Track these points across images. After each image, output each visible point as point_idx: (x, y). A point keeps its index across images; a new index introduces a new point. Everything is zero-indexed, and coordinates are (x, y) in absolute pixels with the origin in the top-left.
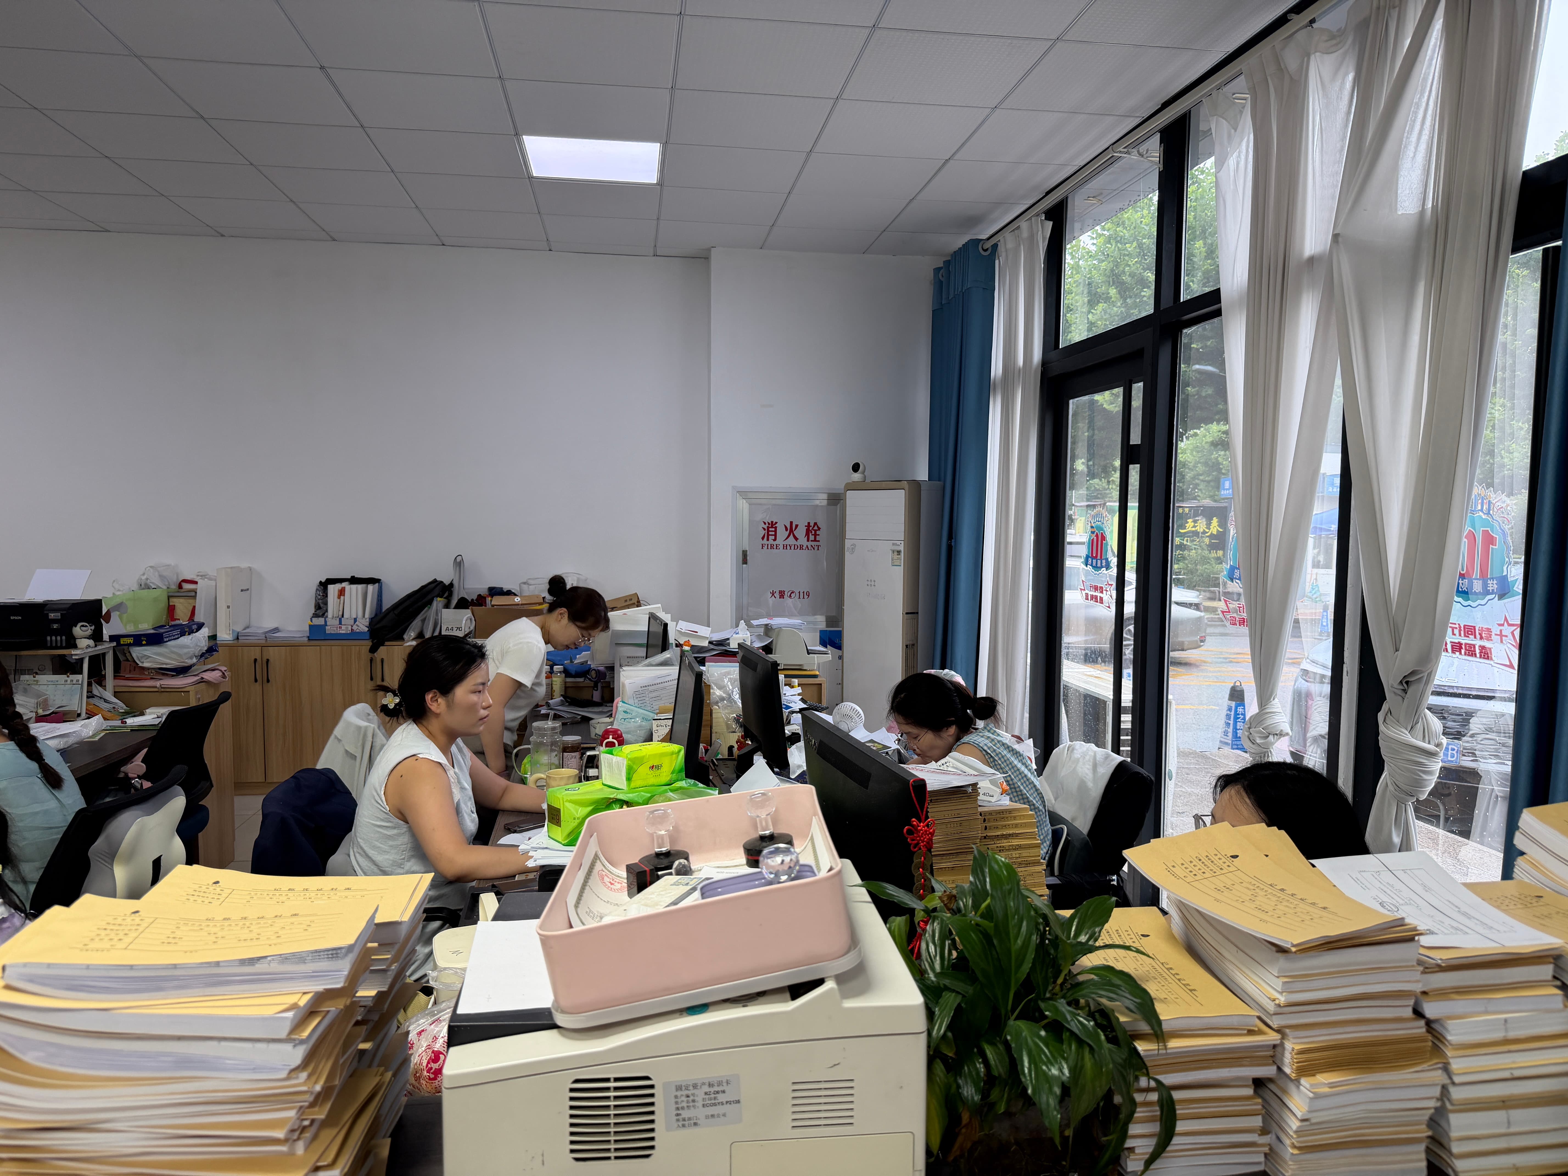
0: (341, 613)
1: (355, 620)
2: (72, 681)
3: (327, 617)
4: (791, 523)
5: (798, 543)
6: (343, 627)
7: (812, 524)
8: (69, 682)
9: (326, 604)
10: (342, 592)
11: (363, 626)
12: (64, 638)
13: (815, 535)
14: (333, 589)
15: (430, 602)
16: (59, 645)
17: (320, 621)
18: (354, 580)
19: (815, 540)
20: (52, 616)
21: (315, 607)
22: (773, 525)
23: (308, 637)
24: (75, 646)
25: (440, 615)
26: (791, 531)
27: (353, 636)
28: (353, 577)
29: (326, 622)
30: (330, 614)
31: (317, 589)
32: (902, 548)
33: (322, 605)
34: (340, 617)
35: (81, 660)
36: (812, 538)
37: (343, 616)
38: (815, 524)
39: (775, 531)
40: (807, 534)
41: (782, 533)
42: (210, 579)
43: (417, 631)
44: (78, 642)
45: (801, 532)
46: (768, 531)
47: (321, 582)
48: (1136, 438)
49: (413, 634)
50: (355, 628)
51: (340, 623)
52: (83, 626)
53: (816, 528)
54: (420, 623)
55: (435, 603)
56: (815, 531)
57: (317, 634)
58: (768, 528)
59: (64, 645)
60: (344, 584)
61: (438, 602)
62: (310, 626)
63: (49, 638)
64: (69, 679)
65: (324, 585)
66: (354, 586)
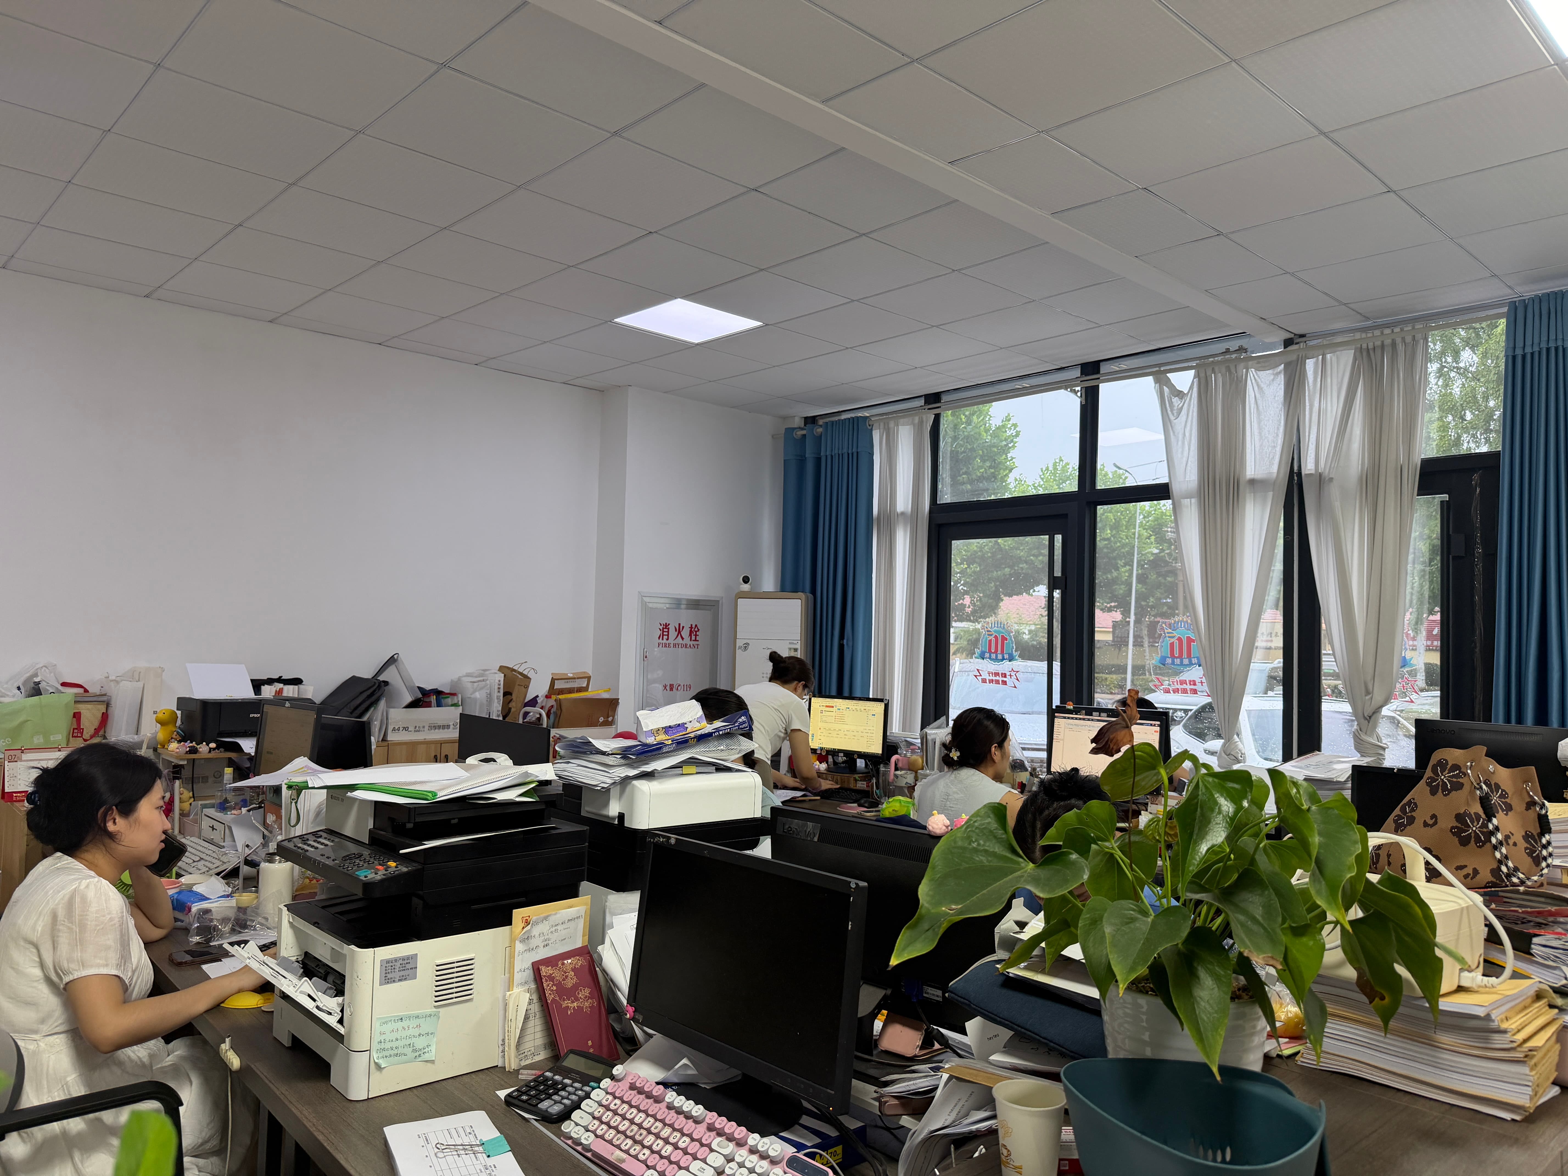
4: (679, 624)
5: (684, 642)
7: (694, 626)
10: (279, 694)
13: (696, 635)
15: (376, 702)
18: (284, 681)
19: (696, 640)
22: (666, 626)
25: (386, 714)
26: (679, 632)
28: (281, 677)
36: (693, 638)
38: (696, 626)
39: (668, 632)
40: (690, 635)
41: (673, 634)
45: (685, 633)
46: (663, 632)
53: (696, 629)
55: (381, 703)
56: (696, 632)
58: (663, 628)
61: (383, 702)
66: (289, 687)
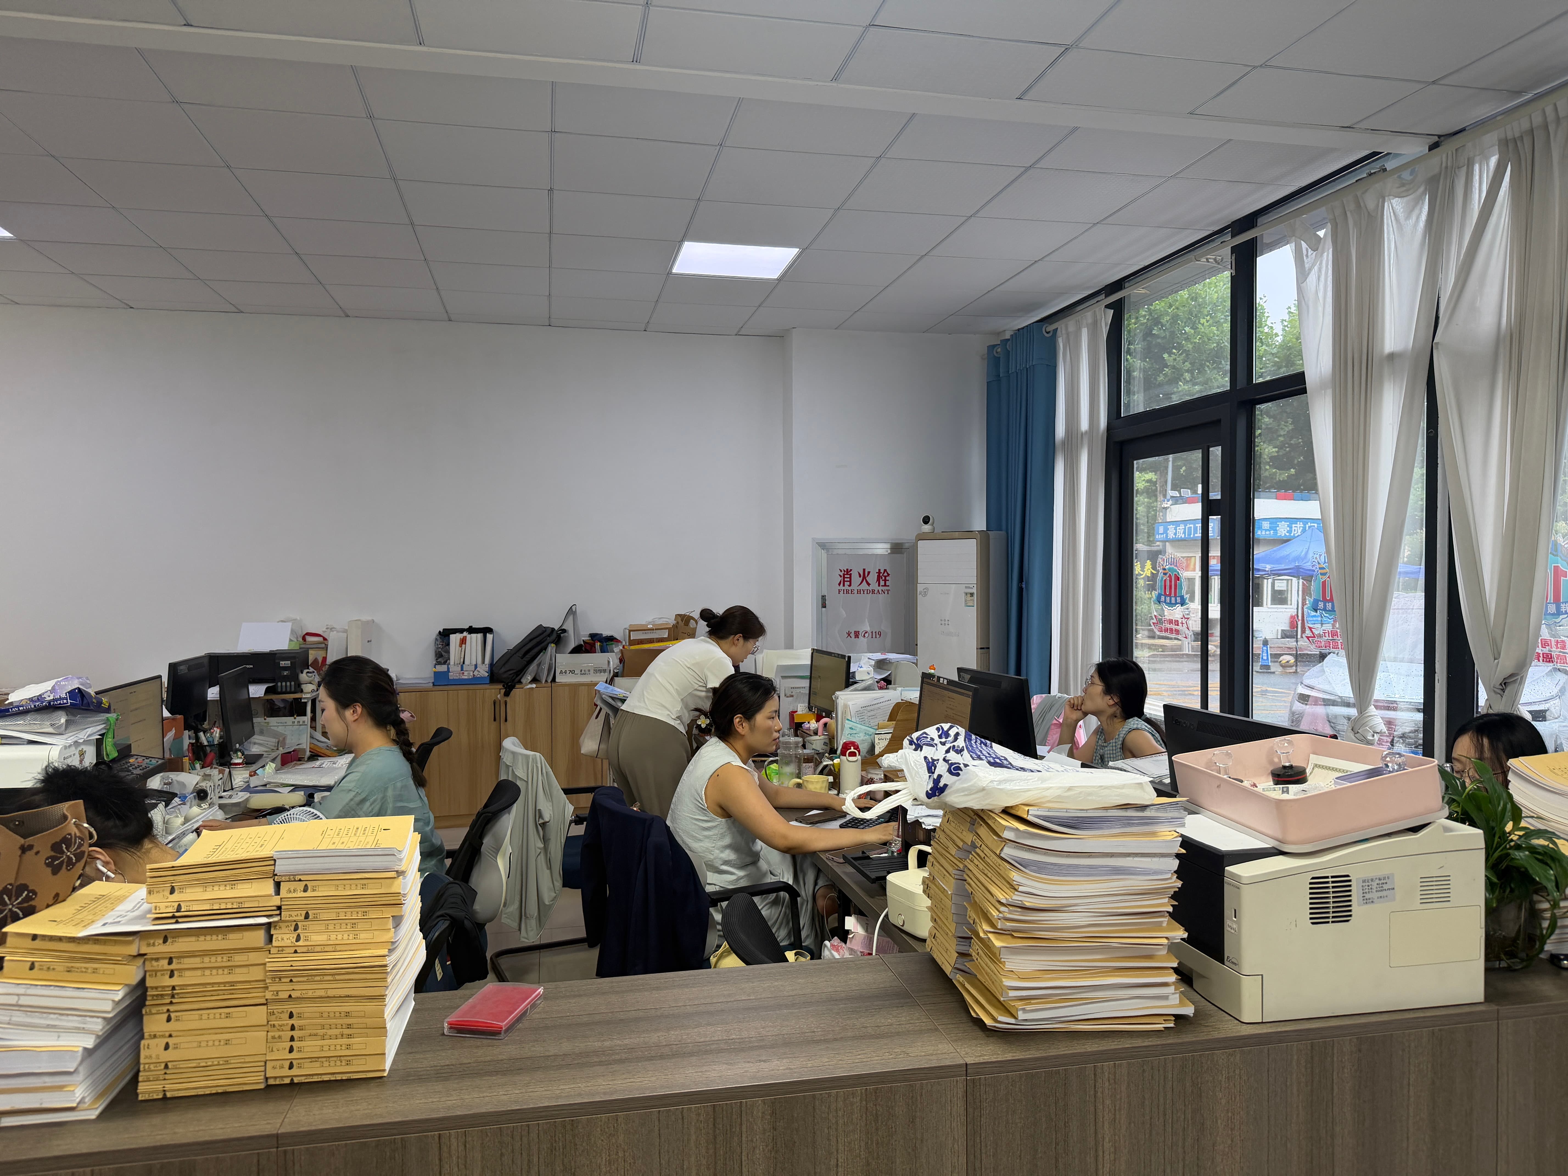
0: (462, 660)
1: (476, 666)
2: (299, 722)
3: (449, 664)
4: (864, 570)
5: (870, 588)
6: (466, 673)
7: (882, 571)
8: (296, 723)
9: (448, 652)
10: (463, 641)
11: (483, 671)
12: (293, 683)
13: (885, 580)
14: (454, 639)
15: (545, 648)
16: (288, 690)
17: (442, 668)
18: (472, 630)
19: (885, 585)
20: (283, 663)
21: (436, 655)
22: (848, 572)
23: (433, 683)
24: (302, 691)
25: (554, 659)
26: (864, 578)
27: (475, 681)
28: (471, 627)
29: (448, 668)
30: (452, 662)
31: (436, 639)
32: (974, 591)
33: (443, 653)
34: (462, 663)
35: (306, 703)
36: (882, 583)
37: (464, 663)
38: (885, 570)
39: (850, 578)
40: (878, 580)
41: (856, 579)
42: (338, 632)
43: (533, 675)
44: (303, 686)
45: (872, 578)
46: (844, 578)
47: (440, 632)
48: (1215, 495)
49: (530, 678)
50: (476, 673)
51: (462, 669)
52: (308, 672)
53: (886, 574)
54: (536, 667)
55: (549, 649)
56: (885, 577)
57: (441, 680)
58: (844, 575)
59: (293, 689)
60: (465, 634)
61: (552, 647)
62: (435, 673)
63: (279, 684)
64: (296, 721)
65: (445, 634)
66: (474, 635)
